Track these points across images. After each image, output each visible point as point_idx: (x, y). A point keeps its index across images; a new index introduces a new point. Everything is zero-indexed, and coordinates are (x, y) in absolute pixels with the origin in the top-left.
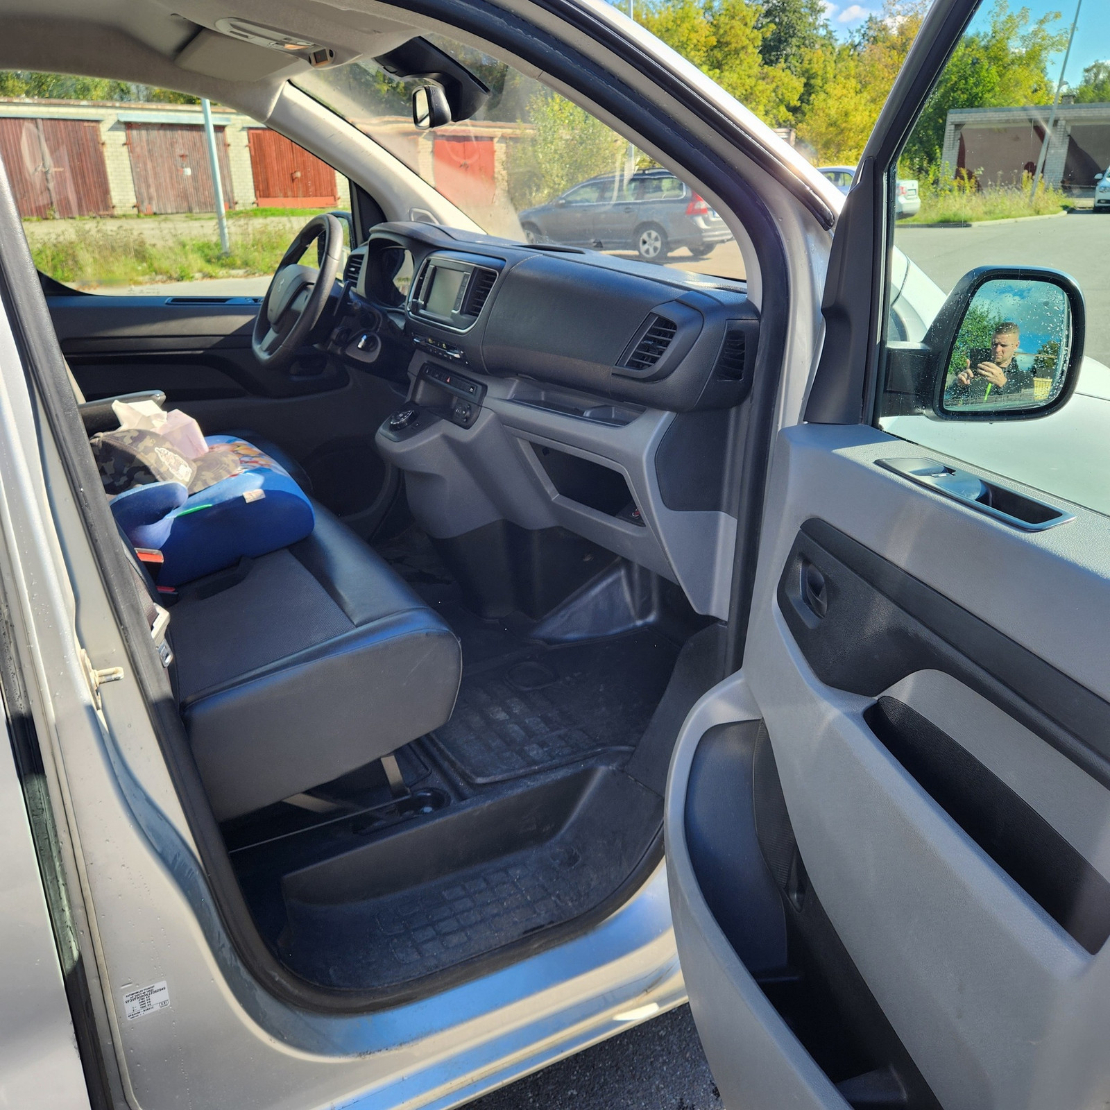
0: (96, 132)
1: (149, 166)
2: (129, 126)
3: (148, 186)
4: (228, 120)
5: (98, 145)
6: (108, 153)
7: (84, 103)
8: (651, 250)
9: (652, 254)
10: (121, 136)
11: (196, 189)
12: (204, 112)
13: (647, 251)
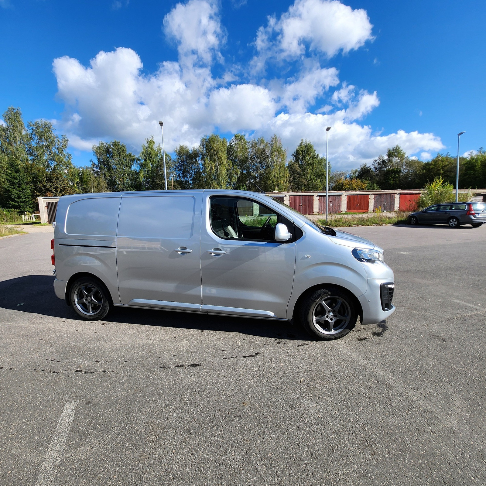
0: (313, 197)
1: (323, 204)
2: (320, 196)
3: (322, 208)
4: (343, 193)
5: (313, 200)
6: (314, 201)
7: (311, 192)
8: (453, 224)
9: (454, 225)
10: (318, 198)
11: (333, 208)
12: (326, 192)
13: (452, 225)
